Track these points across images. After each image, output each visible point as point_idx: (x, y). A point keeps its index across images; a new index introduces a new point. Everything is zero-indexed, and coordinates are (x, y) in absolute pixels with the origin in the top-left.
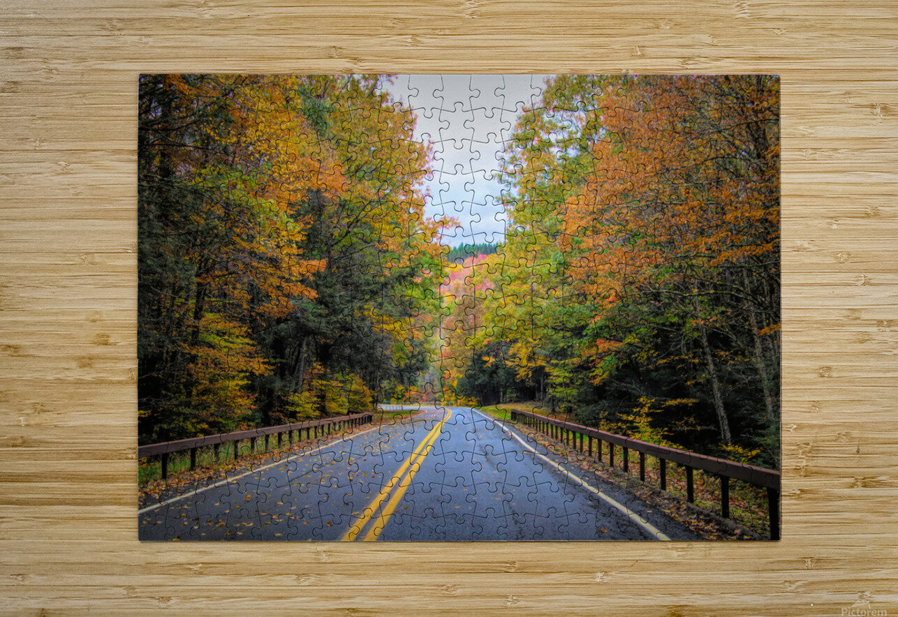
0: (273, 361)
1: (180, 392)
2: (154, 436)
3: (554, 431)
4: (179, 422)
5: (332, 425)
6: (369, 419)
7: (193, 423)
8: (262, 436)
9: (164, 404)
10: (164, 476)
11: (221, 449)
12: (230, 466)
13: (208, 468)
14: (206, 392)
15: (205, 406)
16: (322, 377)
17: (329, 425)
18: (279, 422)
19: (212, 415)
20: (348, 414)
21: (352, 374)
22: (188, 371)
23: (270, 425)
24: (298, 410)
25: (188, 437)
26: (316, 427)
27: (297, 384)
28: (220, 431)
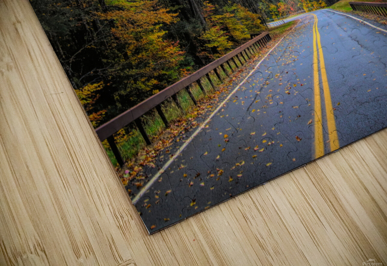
0: (174, 9)
1: (118, 57)
2: (119, 105)
3: (383, 11)
4: (131, 85)
5: (247, 50)
6: (268, 38)
7: (143, 83)
8: (203, 76)
9: (111, 71)
10: (149, 143)
11: (179, 99)
12: (196, 113)
13: (179, 121)
14: (137, 51)
15: (143, 64)
16: (216, 12)
17: (245, 50)
18: (208, 60)
19: (154, 69)
20: (252, 38)
21: (235, 4)
22: (113, 36)
23: (204, 65)
24: (216, 44)
25: (147, 97)
26: (237, 56)
27: (202, 23)
28: (169, 83)
